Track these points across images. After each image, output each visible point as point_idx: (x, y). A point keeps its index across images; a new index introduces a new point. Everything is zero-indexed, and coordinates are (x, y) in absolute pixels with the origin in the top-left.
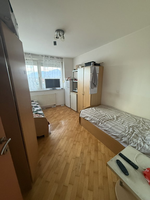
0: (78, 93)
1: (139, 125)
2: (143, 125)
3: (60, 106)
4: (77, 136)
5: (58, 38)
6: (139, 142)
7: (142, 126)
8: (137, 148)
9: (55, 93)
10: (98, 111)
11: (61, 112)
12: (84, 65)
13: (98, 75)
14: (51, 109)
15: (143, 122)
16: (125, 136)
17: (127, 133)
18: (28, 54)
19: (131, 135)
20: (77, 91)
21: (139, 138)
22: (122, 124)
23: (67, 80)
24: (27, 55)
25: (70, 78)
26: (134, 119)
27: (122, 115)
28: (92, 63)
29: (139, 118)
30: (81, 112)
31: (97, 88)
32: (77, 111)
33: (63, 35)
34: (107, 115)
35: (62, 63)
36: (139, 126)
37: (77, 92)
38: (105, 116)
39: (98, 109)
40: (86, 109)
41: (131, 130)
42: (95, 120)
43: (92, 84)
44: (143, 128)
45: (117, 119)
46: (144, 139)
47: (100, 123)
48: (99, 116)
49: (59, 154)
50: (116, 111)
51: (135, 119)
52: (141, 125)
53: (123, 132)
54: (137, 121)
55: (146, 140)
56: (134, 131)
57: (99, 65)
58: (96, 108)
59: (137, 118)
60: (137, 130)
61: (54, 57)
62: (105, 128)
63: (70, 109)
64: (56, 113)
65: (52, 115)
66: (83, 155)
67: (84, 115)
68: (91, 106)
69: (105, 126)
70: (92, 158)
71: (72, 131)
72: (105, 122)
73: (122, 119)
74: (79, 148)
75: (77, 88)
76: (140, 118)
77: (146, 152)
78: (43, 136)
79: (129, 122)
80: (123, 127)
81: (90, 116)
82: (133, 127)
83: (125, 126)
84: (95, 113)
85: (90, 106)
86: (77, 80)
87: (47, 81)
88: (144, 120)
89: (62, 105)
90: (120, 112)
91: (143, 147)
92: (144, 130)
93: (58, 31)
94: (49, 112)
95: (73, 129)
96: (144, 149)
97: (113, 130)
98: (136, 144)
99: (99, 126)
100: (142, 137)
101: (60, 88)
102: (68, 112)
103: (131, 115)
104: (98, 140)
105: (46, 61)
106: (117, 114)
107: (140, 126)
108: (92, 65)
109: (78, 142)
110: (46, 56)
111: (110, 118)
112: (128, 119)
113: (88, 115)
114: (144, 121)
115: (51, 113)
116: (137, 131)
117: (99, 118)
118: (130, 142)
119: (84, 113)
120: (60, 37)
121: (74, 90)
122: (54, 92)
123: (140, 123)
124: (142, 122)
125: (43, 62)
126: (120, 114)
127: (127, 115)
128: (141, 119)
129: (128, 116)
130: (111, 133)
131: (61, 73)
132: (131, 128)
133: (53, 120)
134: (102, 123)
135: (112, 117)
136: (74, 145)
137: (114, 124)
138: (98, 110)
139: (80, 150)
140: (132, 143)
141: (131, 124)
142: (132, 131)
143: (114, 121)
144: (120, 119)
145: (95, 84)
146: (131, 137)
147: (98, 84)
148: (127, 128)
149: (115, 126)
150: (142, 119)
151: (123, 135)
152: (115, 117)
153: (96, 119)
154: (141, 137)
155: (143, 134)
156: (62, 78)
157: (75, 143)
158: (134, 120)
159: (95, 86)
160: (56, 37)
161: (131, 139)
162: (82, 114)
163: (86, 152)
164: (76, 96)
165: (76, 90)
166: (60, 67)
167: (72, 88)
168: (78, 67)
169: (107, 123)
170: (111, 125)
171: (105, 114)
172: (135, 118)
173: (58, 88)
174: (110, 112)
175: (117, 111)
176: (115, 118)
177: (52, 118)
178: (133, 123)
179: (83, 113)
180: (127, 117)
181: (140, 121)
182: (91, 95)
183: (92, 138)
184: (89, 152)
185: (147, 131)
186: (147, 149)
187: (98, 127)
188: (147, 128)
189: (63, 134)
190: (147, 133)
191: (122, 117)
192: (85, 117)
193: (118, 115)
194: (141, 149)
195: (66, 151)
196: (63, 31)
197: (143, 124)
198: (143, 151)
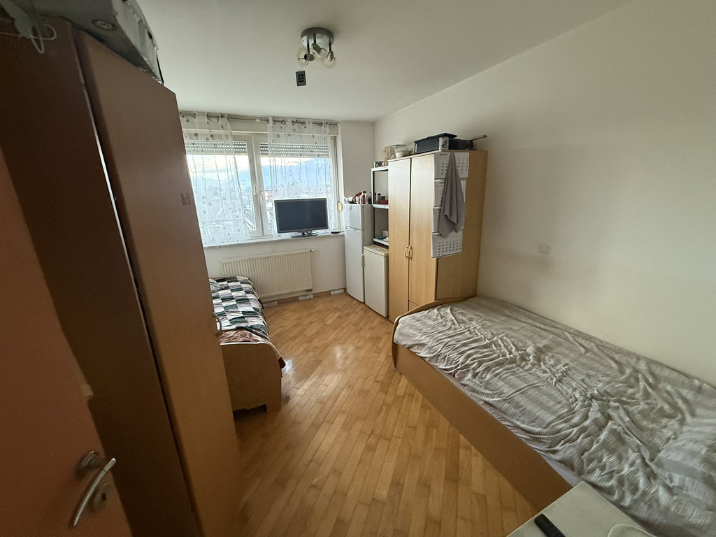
0: (390, 251)
1: (630, 391)
2: (650, 390)
3: (328, 294)
4: (382, 414)
5: (312, 58)
6: (626, 470)
7: (647, 395)
8: (616, 497)
9: (309, 250)
10: (464, 322)
11: (331, 319)
12: (413, 147)
13: (463, 183)
14: (294, 306)
15: (651, 380)
16: (568, 440)
17: (575, 426)
18: (218, 117)
19: (593, 436)
20: (386, 244)
21: (630, 451)
22: (560, 381)
23: (352, 202)
24: (215, 120)
25: (364, 196)
26: (610, 361)
27: (560, 344)
28: (441, 141)
29: (633, 361)
30: (397, 324)
31: (460, 233)
32: (388, 317)
33: (330, 44)
34: (500, 342)
35: (335, 139)
36: (632, 397)
37: (387, 247)
38: (491, 343)
39: (464, 314)
40: (418, 315)
41: (594, 413)
42: (450, 361)
43: (443, 218)
44: (647, 404)
45: (539, 360)
46: (652, 460)
47: (470, 376)
48: (465, 345)
49: (313, 483)
50: (538, 324)
51: (616, 362)
52: (641, 393)
53: (559, 417)
54: (622, 372)
55: (660, 465)
56: (609, 418)
57: (468, 145)
58: (458, 310)
59: (623, 360)
60: (622, 412)
61: (307, 122)
62: (488, 395)
63: (361, 307)
64: (311, 323)
65: (299, 328)
66: (400, 493)
67: (408, 336)
68: (439, 303)
69: (486, 388)
70: (435, 508)
71: (364, 393)
72: (488, 369)
73: (558, 362)
74: (387, 463)
75: (388, 230)
76: (639, 358)
77: (656, 517)
78: (263, 409)
79: (589, 376)
80: (560, 398)
81: (429, 344)
82: (603, 398)
83: (570, 391)
84: (451, 332)
85: (432, 300)
86: (386, 203)
87: (281, 206)
88: (657, 370)
89: (336, 292)
90: (553, 329)
91: (645, 493)
92: (652, 416)
93: (311, 32)
94: (289, 319)
95: (367, 388)
96: (650, 506)
97: (518, 406)
98: (611, 478)
99: (464, 385)
100: (643, 449)
101: (328, 232)
102: (354, 318)
103: (596, 345)
104: (462, 437)
105: (278, 136)
106: (539, 339)
107: (637, 396)
108: (440, 147)
109: (385, 439)
110: (276, 120)
111: (511, 353)
112: (584, 361)
113: (424, 339)
114: (653, 374)
115: (295, 323)
116: (620, 418)
117: (463, 352)
118: (588, 465)
119: (411, 331)
120: (317, 56)
121: (376, 240)
122: (307, 245)
123: (637, 380)
124: (643, 376)
125: (269, 142)
126: (551, 336)
127: (583, 342)
128: (642, 366)
129: (587, 350)
130: (510, 419)
131: (332, 176)
132: (595, 403)
133: (302, 349)
134: (475, 376)
135: (517, 349)
136: (370, 449)
137: (524, 380)
138: (464, 319)
139: (391, 473)
140: (598, 472)
141: (598, 386)
142: (599, 415)
143: (527, 368)
144: (552, 362)
145: (454, 219)
146: (595, 446)
147: (463, 220)
148: (576, 400)
149: (530, 392)
150: (647, 364)
151: (559, 431)
152: (530, 350)
153: (454, 355)
154: (638, 447)
155: (645, 436)
156: (333, 194)
157: (372, 441)
158: (611, 368)
159: (453, 226)
160: (306, 57)
161: (593, 453)
162: (401, 334)
163: (410, 481)
164: (383, 260)
165: (383, 238)
166: (328, 155)
167: (369, 233)
168: (391, 154)
169: (496, 376)
170: (512, 386)
171: (490, 336)
172: (617, 357)
173: (320, 232)
174: (511, 329)
175: (542, 326)
176: (529, 355)
177: (298, 340)
178: (607, 379)
179: (406, 330)
180: (583, 350)
181: (637, 371)
182: (437, 260)
183: (437, 427)
184: (425, 485)
185: (665, 421)
186: (662, 507)
187: (461, 388)
188: (666, 407)
189: (330, 403)
190: (667, 433)
191: (559, 349)
192: (413, 346)
193: (545, 342)
194: (635, 502)
195: (337, 473)
196: (329, 33)
197: (650, 385)
198: (643, 512)
